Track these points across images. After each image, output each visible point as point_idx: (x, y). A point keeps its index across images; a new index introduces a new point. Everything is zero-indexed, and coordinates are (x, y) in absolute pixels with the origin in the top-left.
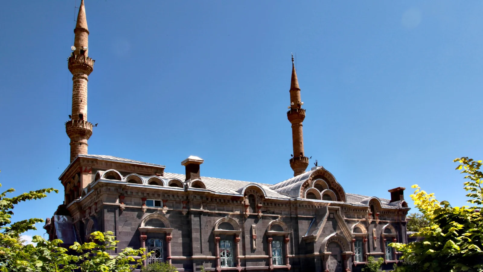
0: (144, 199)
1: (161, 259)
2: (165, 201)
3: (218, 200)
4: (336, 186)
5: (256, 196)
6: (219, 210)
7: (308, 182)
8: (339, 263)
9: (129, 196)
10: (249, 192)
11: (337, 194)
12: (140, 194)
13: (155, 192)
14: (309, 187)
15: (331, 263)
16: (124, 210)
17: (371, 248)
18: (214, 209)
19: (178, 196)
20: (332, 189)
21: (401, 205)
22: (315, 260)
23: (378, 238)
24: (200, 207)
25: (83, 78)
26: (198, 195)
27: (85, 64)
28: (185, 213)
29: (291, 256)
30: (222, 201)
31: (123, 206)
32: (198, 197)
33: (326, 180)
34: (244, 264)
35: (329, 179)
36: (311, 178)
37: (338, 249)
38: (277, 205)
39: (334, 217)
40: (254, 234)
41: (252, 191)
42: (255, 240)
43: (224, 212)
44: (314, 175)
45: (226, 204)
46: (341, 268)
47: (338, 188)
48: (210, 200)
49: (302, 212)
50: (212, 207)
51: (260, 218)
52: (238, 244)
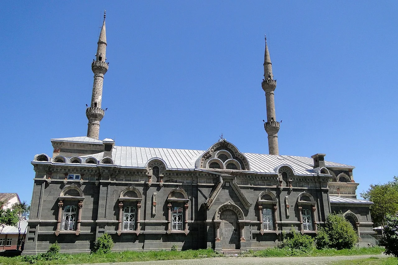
0: (66, 174)
1: (73, 222)
2: (82, 175)
3: (125, 173)
4: (239, 155)
5: (159, 168)
6: (126, 180)
7: (209, 154)
8: (234, 232)
9: (55, 172)
10: (153, 164)
11: (241, 163)
12: (63, 170)
13: (74, 168)
14: (211, 158)
15: (226, 231)
16: (50, 183)
17: (283, 216)
18: (122, 180)
19: (92, 171)
20: (236, 158)
21: (319, 172)
22: (208, 227)
23: (292, 206)
24: (109, 179)
25: (99, 76)
26: (107, 169)
27: (101, 67)
28: (97, 184)
29: (190, 221)
30: (129, 173)
31: (49, 180)
32: (106, 171)
33: (229, 150)
34: (143, 229)
35: (233, 150)
36: (213, 150)
37: (234, 217)
38: (179, 175)
39: (230, 185)
40: (154, 201)
41: (156, 164)
42: (155, 206)
43: (130, 182)
44: (216, 147)
45: (132, 175)
46: (237, 236)
47: (241, 157)
48: (117, 172)
49: (203, 181)
50: (121, 178)
51: (162, 187)
52: (139, 210)
